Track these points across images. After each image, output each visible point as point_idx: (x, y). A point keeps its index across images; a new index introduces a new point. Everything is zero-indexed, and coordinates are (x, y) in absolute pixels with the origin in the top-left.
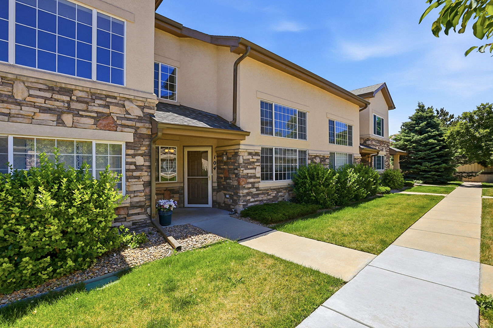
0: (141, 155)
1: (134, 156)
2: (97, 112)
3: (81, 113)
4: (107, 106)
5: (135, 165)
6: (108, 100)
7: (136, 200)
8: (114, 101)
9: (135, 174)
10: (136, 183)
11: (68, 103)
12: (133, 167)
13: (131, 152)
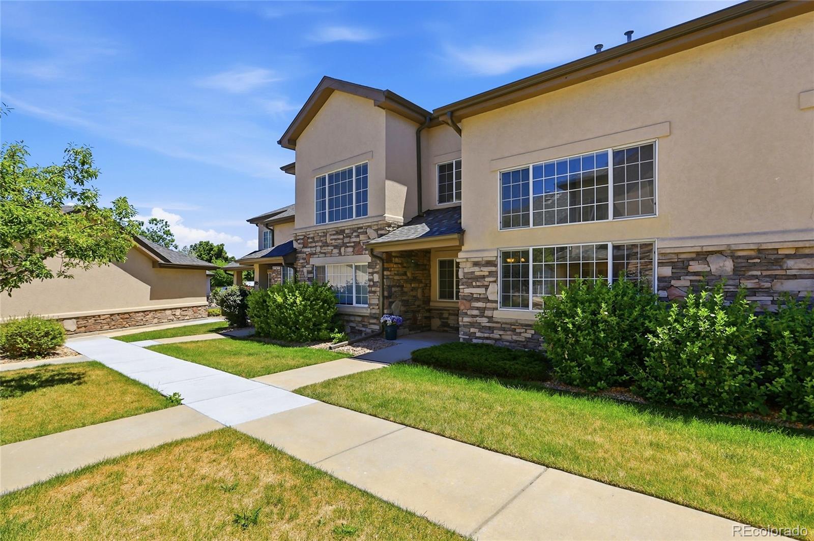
0: (376, 272)
1: (372, 274)
2: (354, 242)
3: (348, 245)
4: (358, 236)
5: (373, 282)
6: (359, 231)
7: (374, 311)
8: (362, 230)
9: (373, 289)
10: (373, 297)
11: (343, 239)
12: (372, 283)
13: (371, 270)
